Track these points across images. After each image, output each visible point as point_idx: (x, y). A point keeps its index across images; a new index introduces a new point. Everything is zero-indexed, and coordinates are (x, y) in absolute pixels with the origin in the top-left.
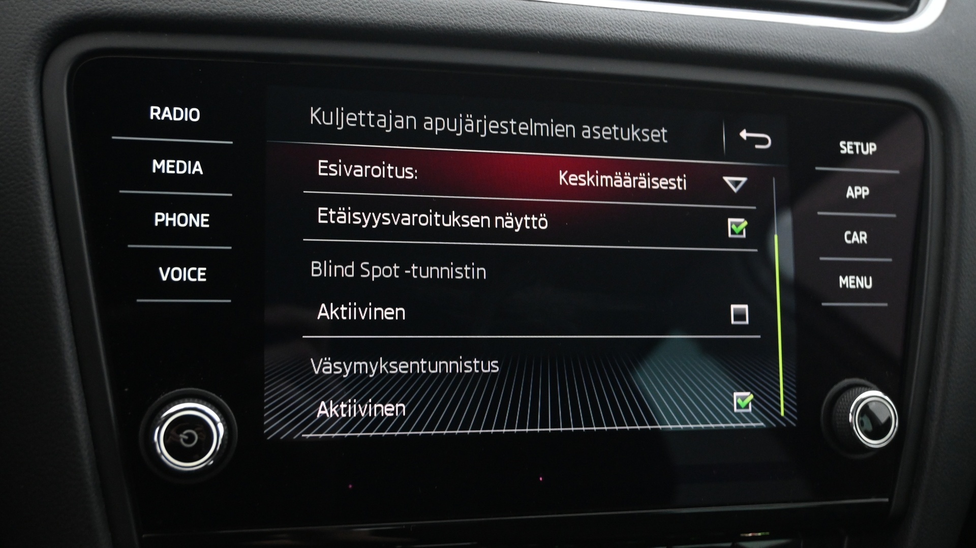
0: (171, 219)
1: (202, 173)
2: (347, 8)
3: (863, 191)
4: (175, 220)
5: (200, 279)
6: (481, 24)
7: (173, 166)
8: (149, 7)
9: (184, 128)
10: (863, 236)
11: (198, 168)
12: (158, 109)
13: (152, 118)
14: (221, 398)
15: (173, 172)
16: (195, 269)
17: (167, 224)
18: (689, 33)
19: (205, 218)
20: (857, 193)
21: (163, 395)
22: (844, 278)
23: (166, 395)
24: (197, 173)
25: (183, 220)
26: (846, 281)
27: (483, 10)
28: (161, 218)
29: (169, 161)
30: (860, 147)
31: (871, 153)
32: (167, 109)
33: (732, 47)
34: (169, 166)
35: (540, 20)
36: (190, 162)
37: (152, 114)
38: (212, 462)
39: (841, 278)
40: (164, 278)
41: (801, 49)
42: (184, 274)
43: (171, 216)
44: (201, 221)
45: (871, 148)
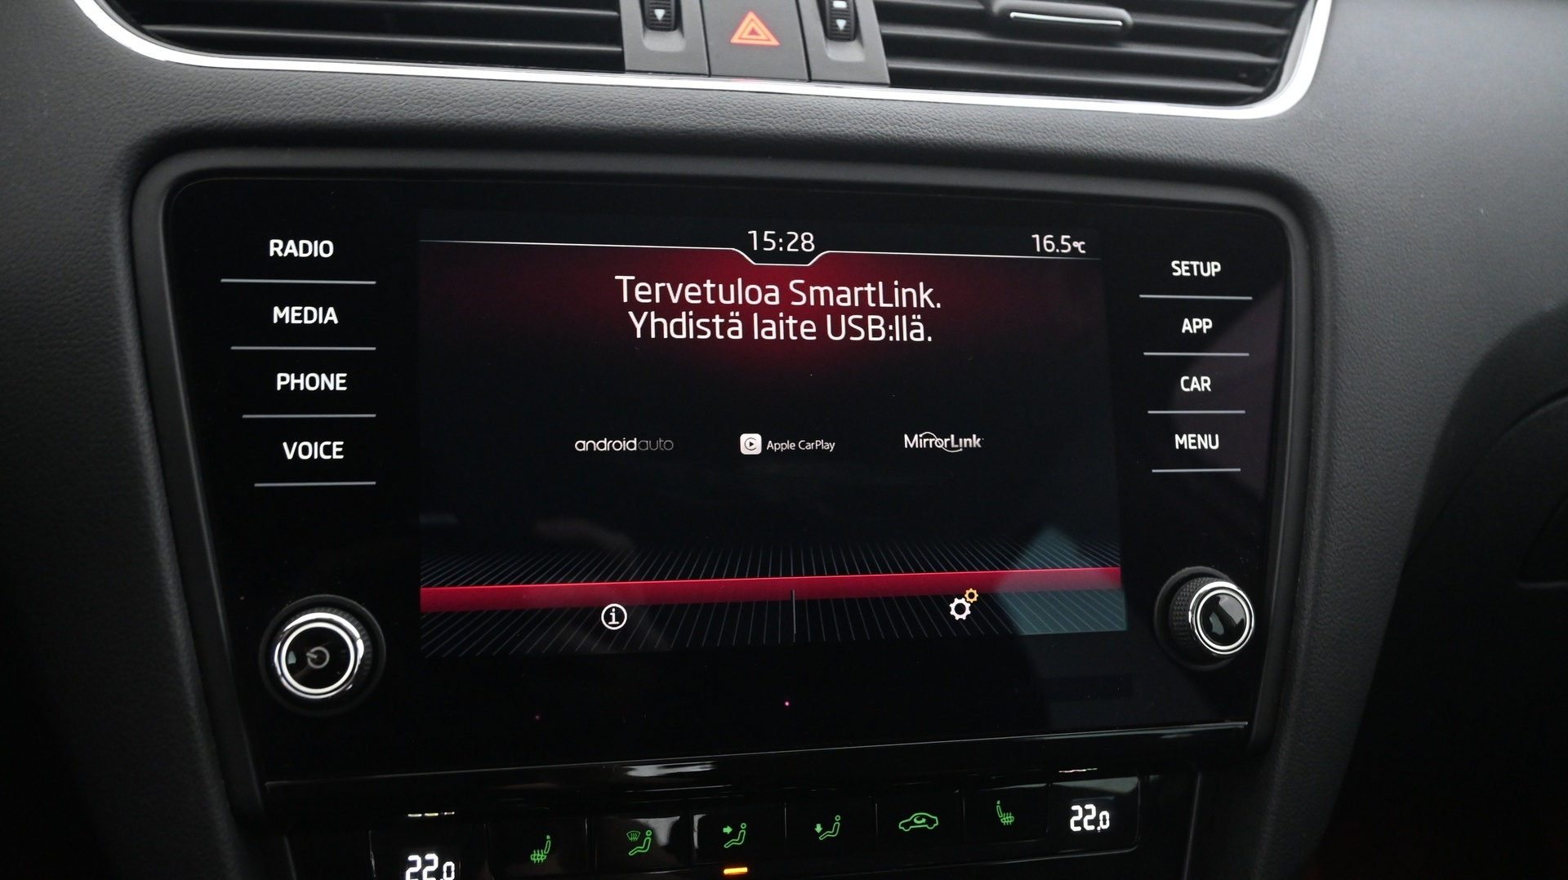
0: (297, 381)
1: (336, 322)
2: (519, 108)
3: (1205, 324)
4: (303, 382)
5: (335, 457)
6: (694, 123)
7: (299, 314)
8: (265, 115)
9: (312, 266)
10: (1206, 381)
11: (332, 315)
12: (280, 242)
13: (272, 254)
14: (364, 606)
15: (300, 322)
16: (329, 443)
17: (293, 388)
18: (967, 127)
19: (341, 378)
20: (1195, 327)
21: (289, 604)
22: (1181, 437)
23: (294, 603)
24: (331, 322)
25: (312, 382)
26: (1184, 441)
27: (696, 105)
28: (285, 380)
29: (294, 309)
30: (1198, 267)
31: (1214, 275)
32: (291, 243)
33: (1023, 143)
34: (294, 315)
35: (770, 117)
36: (321, 309)
37: (272, 250)
38: (350, 686)
39: (1177, 437)
40: (290, 456)
41: (1116, 143)
42: (316, 450)
43: (297, 377)
44: (335, 382)
45: (1213, 268)
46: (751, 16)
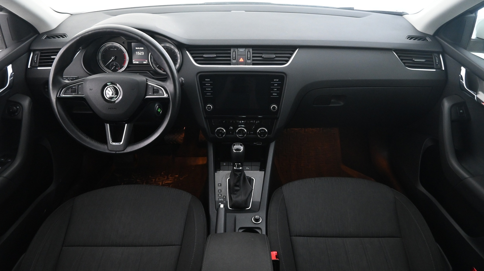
3: (276, 85)
4: (208, 89)
9: (208, 81)
10: (276, 89)
11: (210, 85)
13: (206, 80)
14: (212, 104)
16: (210, 94)
21: (207, 104)
28: (207, 89)
29: (207, 84)
30: (276, 80)
38: (211, 110)
39: (273, 94)
40: (207, 94)
44: (210, 89)
45: (278, 80)
46: (241, 58)
